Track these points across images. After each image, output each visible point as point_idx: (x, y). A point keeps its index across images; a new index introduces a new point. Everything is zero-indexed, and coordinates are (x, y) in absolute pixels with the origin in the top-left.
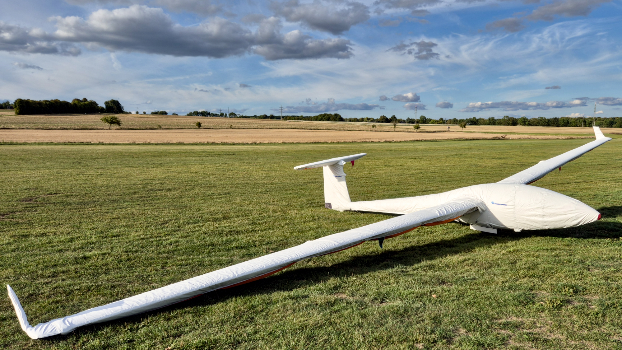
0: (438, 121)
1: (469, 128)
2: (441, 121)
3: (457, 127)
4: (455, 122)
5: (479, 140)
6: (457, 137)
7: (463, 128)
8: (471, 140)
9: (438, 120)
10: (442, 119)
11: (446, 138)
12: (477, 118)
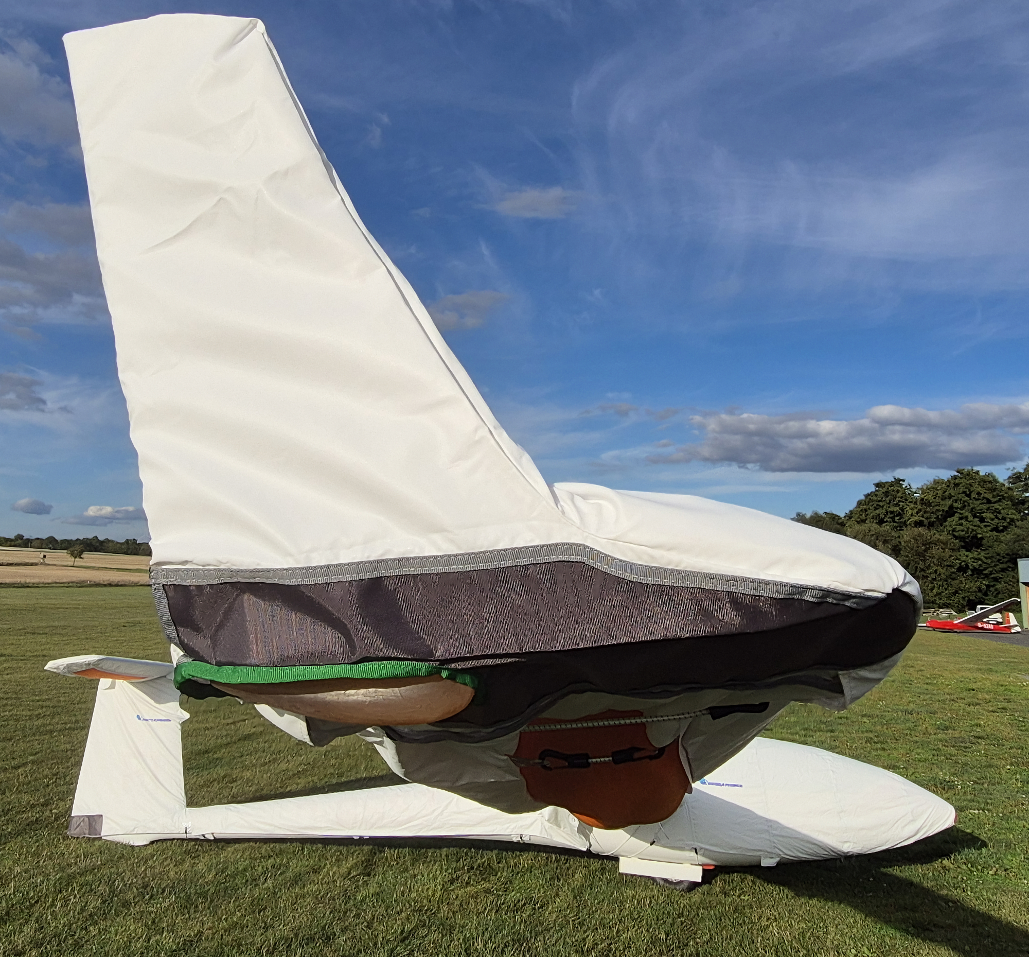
0: (11, 540)
1: (90, 558)
2: (20, 541)
3: (62, 556)
4: (52, 543)
5: (121, 586)
6: (74, 579)
7: (77, 559)
8: (105, 586)
9: (13, 537)
10: (20, 537)
11: (50, 581)
12: (101, 538)
